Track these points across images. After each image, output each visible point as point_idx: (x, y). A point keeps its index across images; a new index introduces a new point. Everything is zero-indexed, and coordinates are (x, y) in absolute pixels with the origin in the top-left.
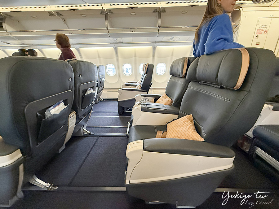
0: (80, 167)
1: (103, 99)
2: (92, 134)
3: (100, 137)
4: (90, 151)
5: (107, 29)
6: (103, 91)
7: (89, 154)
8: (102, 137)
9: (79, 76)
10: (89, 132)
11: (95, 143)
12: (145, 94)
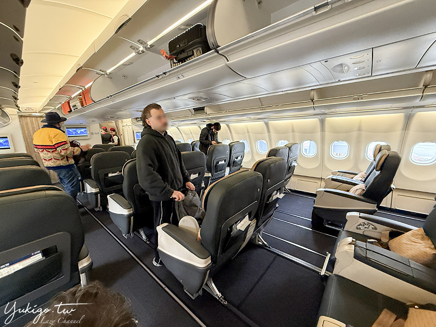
0: (251, 291)
1: (289, 189)
2: (269, 247)
3: (278, 257)
4: (264, 273)
5: (312, 101)
6: (291, 178)
7: (262, 276)
8: (281, 258)
9: (267, 182)
10: (266, 243)
11: (271, 264)
12: (372, 207)
